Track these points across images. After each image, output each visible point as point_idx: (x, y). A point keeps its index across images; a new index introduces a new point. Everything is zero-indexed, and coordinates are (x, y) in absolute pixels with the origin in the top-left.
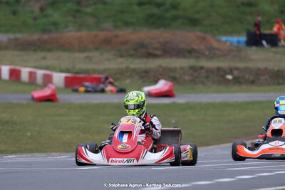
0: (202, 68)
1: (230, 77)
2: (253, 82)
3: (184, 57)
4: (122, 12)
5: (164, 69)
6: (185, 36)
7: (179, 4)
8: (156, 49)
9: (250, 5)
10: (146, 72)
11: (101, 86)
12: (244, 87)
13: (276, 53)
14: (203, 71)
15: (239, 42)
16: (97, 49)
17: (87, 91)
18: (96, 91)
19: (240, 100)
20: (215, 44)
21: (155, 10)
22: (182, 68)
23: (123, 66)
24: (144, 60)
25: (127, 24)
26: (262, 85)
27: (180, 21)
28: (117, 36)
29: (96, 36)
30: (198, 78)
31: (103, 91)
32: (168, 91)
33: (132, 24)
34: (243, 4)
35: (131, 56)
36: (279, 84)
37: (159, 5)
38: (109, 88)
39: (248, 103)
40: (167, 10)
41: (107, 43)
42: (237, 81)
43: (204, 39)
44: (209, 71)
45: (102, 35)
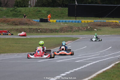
0: (32, 28)
1: (39, 31)
2: (45, 32)
3: (25, 25)
4: (6, 13)
5: (22, 29)
6: (25, 20)
7: (21, 11)
8: (18, 23)
9: (39, 11)
10: (17, 29)
11: (7, 33)
12: (43, 33)
13: (48, 24)
14: (32, 29)
15: (37, 21)
16: (2, 23)
17: (3, 35)
18: (6, 35)
19: (44, 37)
20: (32, 22)
21: (15, 13)
22: (27, 29)
23: (11, 28)
24: (15, 26)
25: (8, 16)
26: (48, 33)
27: (21, 15)
28: (7, 20)
29: (1, 20)
30: (31, 31)
31: (7, 35)
32: (25, 35)
33: (9, 16)
34: (38, 11)
35: (11, 25)
36: (52, 33)
37: (16, 11)
38: (9, 34)
39: (46, 38)
40: (18, 13)
41: (4, 21)
42: (41, 32)
43: (29, 20)
44: (34, 29)
45: (3, 19)
